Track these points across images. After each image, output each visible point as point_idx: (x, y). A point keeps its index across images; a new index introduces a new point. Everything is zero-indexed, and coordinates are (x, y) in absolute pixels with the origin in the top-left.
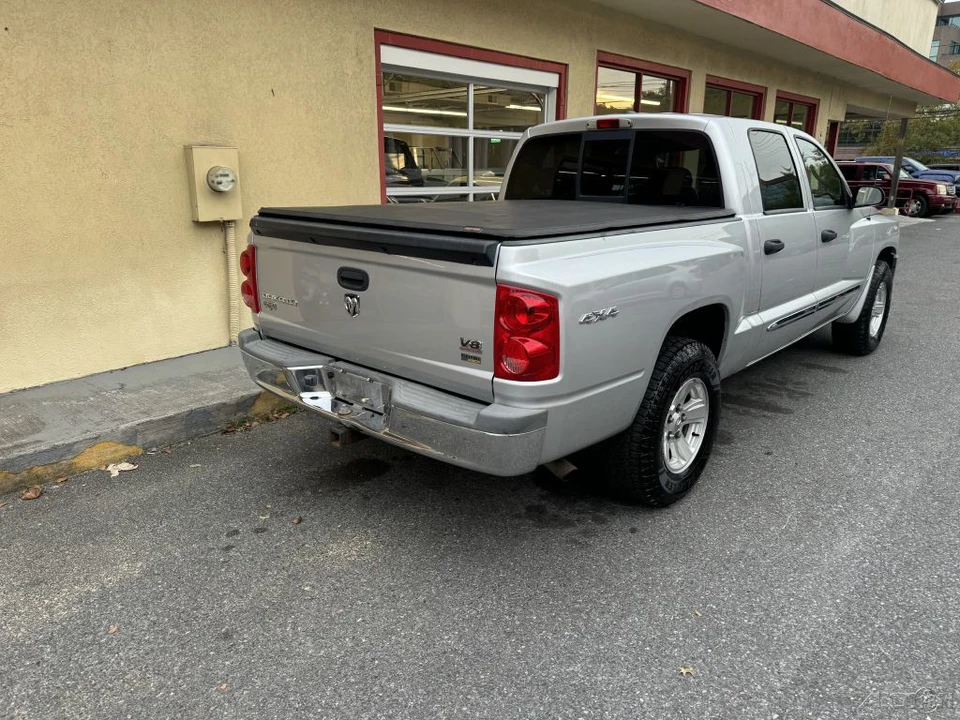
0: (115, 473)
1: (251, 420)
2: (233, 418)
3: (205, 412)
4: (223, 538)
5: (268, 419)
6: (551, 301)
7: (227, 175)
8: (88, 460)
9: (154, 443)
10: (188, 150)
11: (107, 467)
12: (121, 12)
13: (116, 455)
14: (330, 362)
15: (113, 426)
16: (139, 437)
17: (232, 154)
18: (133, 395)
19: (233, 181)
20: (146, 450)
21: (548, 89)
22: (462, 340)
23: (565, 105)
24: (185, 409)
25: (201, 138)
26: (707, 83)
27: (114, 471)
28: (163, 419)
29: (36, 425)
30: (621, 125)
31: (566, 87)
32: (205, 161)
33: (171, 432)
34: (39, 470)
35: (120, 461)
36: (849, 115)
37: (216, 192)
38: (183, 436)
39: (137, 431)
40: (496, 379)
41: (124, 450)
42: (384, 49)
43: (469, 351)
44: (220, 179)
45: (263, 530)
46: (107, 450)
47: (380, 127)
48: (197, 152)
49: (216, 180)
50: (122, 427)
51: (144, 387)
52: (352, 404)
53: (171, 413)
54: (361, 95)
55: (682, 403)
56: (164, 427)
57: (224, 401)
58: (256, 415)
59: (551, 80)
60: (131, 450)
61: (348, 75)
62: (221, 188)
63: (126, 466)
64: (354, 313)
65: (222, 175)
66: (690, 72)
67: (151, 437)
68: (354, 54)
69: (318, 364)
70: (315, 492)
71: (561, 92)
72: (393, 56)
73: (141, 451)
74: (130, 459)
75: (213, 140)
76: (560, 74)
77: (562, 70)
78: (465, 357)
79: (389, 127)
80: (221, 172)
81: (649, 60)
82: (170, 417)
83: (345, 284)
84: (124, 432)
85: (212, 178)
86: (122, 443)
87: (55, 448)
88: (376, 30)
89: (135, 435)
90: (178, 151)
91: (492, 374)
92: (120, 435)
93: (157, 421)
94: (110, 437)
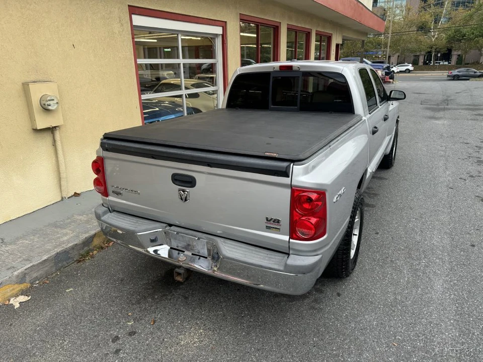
0: (17, 305)
1: (92, 250)
2: (82, 252)
3: (66, 252)
4: (111, 344)
5: (102, 248)
6: (321, 194)
7: (53, 100)
9: (37, 278)
10: (25, 86)
11: (9, 300)
13: (14, 291)
14: (166, 227)
15: (9, 274)
16: (27, 277)
18: (13, 247)
19: (57, 103)
20: (32, 284)
21: (217, 35)
22: (267, 219)
23: (227, 44)
24: (53, 253)
25: (33, 78)
26: (288, 28)
27: (16, 302)
28: (40, 263)
30: (294, 69)
31: (226, 34)
32: (37, 91)
33: (46, 269)
35: (16, 296)
36: (344, 40)
37: (46, 110)
38: (54, 270)
39: (25, 274)
40: (291, 240)
41: (18, 288)
42: (134, 17)
43: (272, 224)
44: (49, 103)
45: (134, 333)
46: (9, 290)
47: (136, 61)
48: (31, 86)
49: (47, 103)
50: (16, 273)
51: (18, 239)
52: (184, 252)
53: (45, 258)
54: (124, 45)
56: (42, 267)
57: (75, 243)
58: (94, 247)
59: (218, 30)
60: (23, 286)
61: (116, 33)
62: (50, 108)
63: (23, 298)
64: (186, 200)
65: (49, 100)
66: (280, 23)
67: (35, 275)
68: (118, 20)
69: (159, 229)
70: (153, 298)
71: (224, 36)
72: (139, 20)
73: (29, 285)
74: (23, 293)
75: (40, 78)
76: (223, 27)
77: (223, 25)
78: (268, 228)
79: (140, 61)
80: (49, 98)
81: (262, 17)
82: (45, 260)
83: (177, 183)
84: (17, 276)
85: (43, 102)
86: (17, 283)
88: (129, 6)
89: (24, 277)
90: (19, 87)
91: (289, 237)
92: (14, 279)
93: (37, 264)
94: (9, 282)
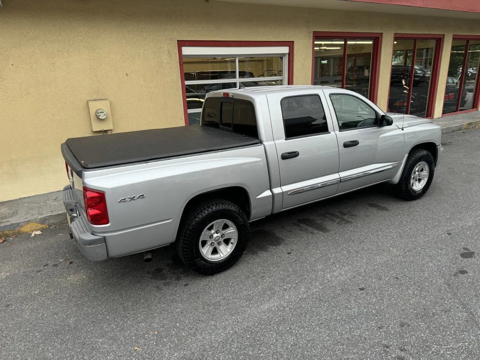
0: (33, 235)
4: (42, 267)
6: (102, 195)
7: (103, 112)
8: (26, 229)
9: (53, 224)
10: (88, 103)
12: (57, 51)
13: (37, 228)
15: (36, 216)
16: (47, 221)
17: (107, 103)
19: (105, 115)
20: (50, 226)
21: (284, 54)
23: (293, 62)
25: (95, 97)
26: (395, 38)
29: (15, 213)
31: (293, 53)
32: (94, 107)
33: (60, 219)
34: (7, 232)
35: (37, 230)
37: (99, 119)
39: (46, 219)
41: (40, 226)
42: (183, 48)
45: (56, 265)
46: (34, 226)
47: (183, 83)
48: (90, 103)
50: (39, 217)
53: (60, 212)
54: (172, 71)
55: (220, 229)
56: (57, 218)
59: (285, 50)
60: (43, 226)
61: (164, 63)
62: (100, 117)
63: (39, 232)
66: (381, 33)
67: (52, 221)
69: (74, 203)
71: (291, 55)
73: (47, 227)
74: (41, 230)
75: (100, 97)
76: (289, 47)
77: (290, 44)
79: (187, 83)
80: (100, 111)
84: (40, 219)
85: (97, 114)
86: (39, 223)
87: (12, 224)
89: (45, 221)
92: (38, 220)
93: (54, 215)
94: (35, 221)
